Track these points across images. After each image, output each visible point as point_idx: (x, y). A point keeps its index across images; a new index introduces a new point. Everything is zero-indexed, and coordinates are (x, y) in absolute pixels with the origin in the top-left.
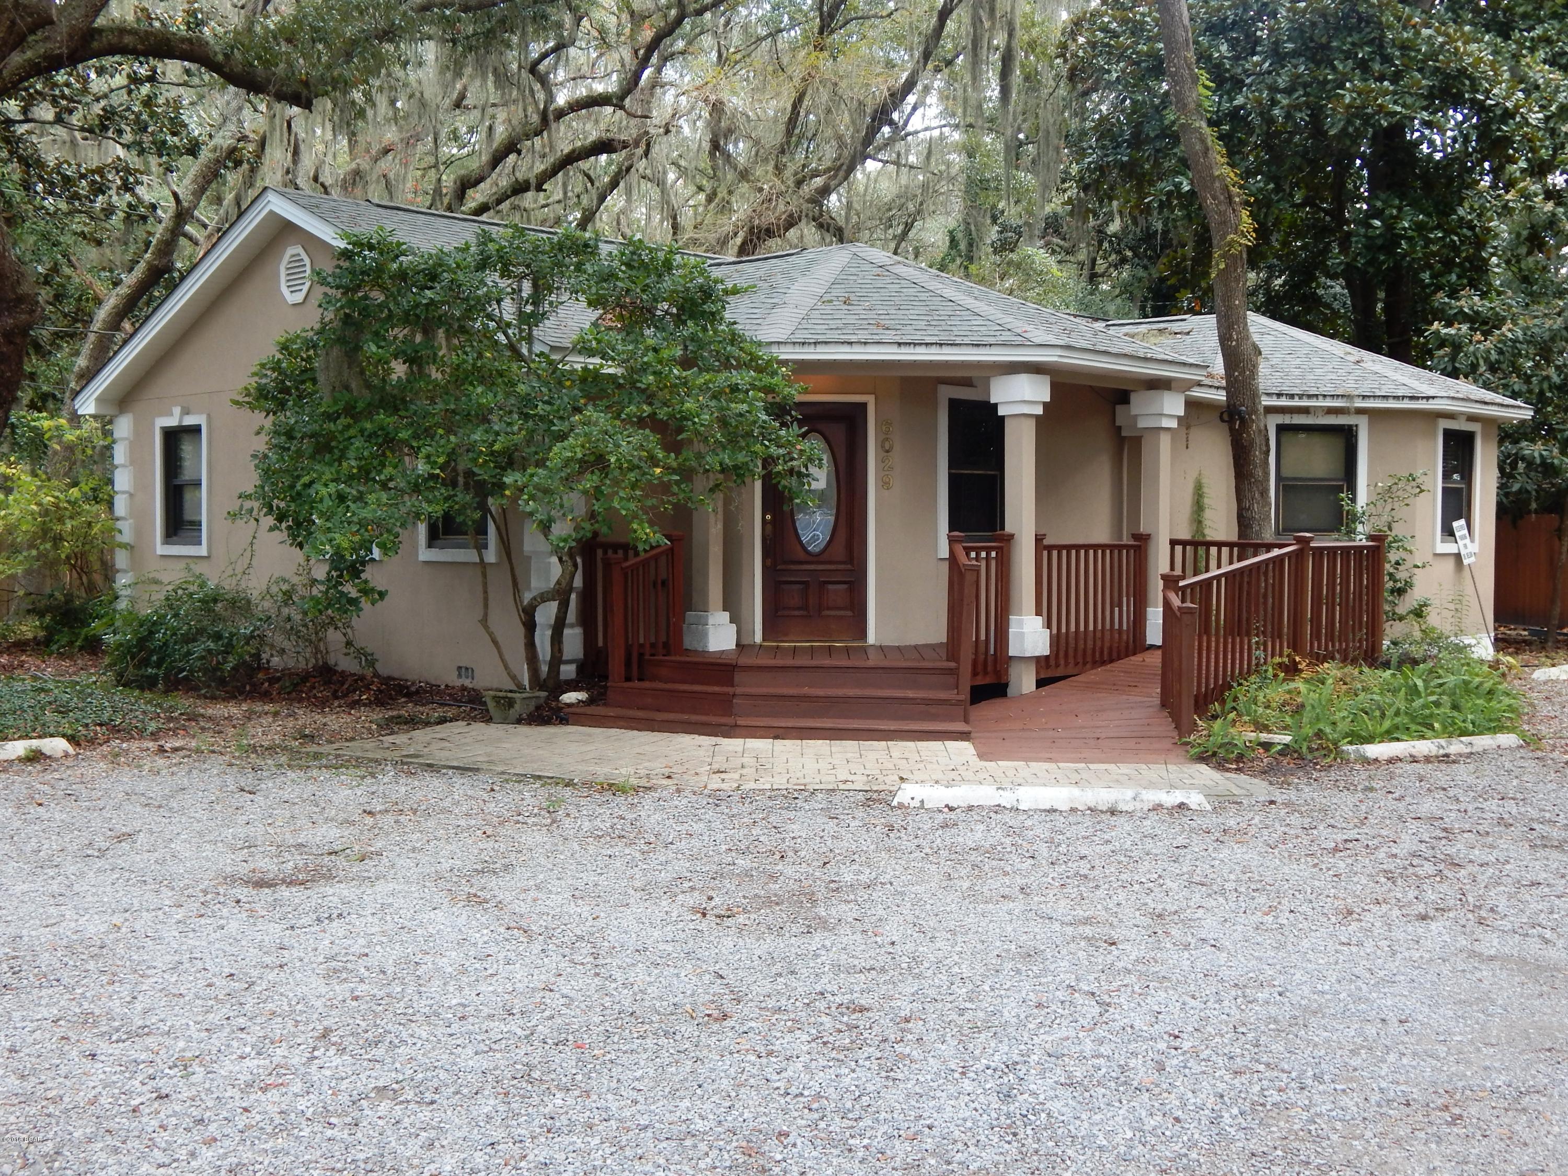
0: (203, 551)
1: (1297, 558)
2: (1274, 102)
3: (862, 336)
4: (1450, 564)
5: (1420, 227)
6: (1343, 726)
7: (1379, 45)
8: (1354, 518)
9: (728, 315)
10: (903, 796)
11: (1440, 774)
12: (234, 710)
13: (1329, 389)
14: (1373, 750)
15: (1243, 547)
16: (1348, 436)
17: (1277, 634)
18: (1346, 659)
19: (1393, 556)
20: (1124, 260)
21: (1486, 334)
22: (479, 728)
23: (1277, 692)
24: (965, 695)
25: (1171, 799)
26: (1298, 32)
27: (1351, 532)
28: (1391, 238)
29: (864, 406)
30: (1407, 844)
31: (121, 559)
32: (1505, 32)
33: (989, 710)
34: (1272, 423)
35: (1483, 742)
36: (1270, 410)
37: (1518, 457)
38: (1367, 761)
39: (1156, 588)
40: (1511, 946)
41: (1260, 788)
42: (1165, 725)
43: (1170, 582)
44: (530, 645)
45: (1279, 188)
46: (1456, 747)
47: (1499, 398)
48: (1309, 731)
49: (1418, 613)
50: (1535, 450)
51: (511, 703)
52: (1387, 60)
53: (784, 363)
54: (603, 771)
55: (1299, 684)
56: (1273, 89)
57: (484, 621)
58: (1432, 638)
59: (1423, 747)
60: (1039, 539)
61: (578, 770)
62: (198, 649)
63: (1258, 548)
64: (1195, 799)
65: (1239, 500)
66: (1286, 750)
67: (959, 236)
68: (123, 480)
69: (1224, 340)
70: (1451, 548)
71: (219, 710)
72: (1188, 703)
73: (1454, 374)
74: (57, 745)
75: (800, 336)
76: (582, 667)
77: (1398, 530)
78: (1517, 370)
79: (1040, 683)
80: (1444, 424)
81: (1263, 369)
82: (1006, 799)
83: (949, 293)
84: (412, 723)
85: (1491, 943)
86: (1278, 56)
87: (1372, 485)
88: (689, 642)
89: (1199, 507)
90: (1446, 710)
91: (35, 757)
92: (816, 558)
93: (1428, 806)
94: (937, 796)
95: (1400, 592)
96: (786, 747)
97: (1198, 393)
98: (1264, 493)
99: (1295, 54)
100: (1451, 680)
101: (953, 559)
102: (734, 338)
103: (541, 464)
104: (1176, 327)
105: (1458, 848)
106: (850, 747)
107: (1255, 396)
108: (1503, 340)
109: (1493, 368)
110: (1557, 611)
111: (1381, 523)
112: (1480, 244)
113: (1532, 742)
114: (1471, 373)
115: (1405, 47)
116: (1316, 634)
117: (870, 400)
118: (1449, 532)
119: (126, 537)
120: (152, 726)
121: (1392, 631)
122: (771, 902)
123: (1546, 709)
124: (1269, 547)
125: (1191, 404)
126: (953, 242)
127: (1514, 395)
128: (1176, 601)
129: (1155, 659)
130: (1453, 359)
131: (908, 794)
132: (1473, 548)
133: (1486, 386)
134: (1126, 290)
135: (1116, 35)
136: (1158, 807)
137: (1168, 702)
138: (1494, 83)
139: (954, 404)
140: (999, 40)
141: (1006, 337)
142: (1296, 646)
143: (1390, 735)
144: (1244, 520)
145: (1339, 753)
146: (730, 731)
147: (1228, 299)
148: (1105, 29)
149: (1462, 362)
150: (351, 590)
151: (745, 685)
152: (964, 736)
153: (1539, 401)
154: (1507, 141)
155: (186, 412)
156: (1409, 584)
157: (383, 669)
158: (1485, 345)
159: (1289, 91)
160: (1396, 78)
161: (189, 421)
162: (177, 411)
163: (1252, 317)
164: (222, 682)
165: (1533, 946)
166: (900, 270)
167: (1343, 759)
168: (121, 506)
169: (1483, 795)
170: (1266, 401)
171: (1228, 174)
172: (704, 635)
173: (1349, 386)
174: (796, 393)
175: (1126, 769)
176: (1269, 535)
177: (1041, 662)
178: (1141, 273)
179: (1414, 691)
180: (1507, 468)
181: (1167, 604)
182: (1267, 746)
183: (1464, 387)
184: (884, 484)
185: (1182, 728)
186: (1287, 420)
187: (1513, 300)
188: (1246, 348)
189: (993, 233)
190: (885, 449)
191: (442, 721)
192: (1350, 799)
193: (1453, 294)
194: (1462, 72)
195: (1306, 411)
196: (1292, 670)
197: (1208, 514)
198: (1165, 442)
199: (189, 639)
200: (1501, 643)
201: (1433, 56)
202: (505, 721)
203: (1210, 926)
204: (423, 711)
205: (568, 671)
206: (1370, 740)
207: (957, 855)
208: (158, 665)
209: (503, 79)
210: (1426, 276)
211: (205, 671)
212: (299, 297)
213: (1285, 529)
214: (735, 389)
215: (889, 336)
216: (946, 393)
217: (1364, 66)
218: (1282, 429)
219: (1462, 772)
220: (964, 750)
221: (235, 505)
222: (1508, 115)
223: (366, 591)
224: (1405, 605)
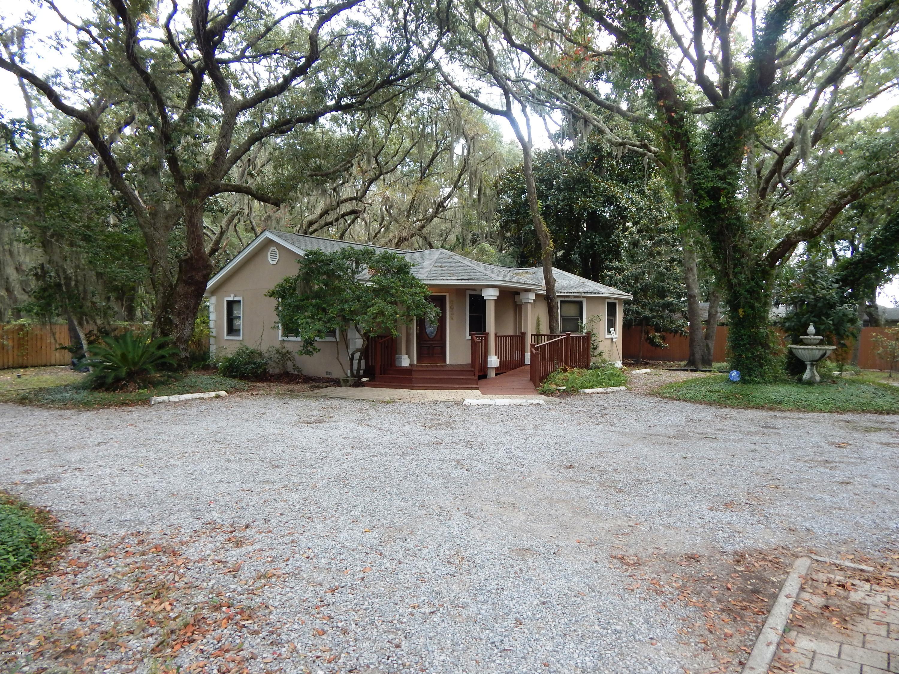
0: (241, 338)
1: (567, 339)
2: (558, 204)
3: (447, 277)
4: (610, 341)
5: (601, 241)
6: (579, 385)
7: (589, 187)
8: (582, 328)
9: (411, 272)
10: (465, 402)
11: (605, 396)
12: (265, 384)
13: (575, 290)
14: (587, 391)
15: (551, 336)
16: (580, 304)
17: (561, 361)
18: (580, 367)
19: (593, 339)
20: (511, 245)
21: (620, 274)
22: (339, 389)
23: (561, 376)
24: (477, 378)
25: (535, 402)
26: (565, 183)
27: (582, 332)
28: (593, 244)
29: (445, 297)
30: (595, 410)
31: (212, 341)
32: (625, 182)
33: (482, 382)
34: (559, 300)
35: (616, 389)
36: (558, 296)
37: (629, 310)
38: (585, 393)
39: (528, 347)
40: (617, 429)
41: (558, 400)
42: (531, 385)
43: (532, 346)
44: (351, 365)
45: (560, 229)
46: (609, 390)
47: (623, 293)
48: (570, 386)
49: (600, 355)
50: (634, 307)
51: (348, 381)
52: (591, 192)
53: (426, 285)
54: (381, 398)
55: (568, 374)
56: (558, 200)
57: (338, 358)
58: (604, 362)
59: (600, 390)
60: (496, 334)
61: (375, 398)
62: (249, 367)
63: (555, 336)
64: (541, 402)
65: (550, 322)
66: (564, 391)
67: (460, 238)
68: (212, 317)
69: (545, 277)
70: (610, 336)
71: (258, 384)
72: (538, 379)
73: (610, 285)
74: (223, 393)
75: (429, 277)
76: (365, 371)
77: (595, 331)
78: (629, 285)
79: (496, 375)
80: (607, 300)
81: (556, 285)
82: (493, 402)
83: (469, 264)
84: (319, 387)
85: (612, 429)
86: (559, 190)
87: (587, 318)
88: (397, 364)
89: (538, 324)
90: (606, 380)
91: (218, 397)
92: (432, 340)
93: (601, 403)
94: (474, 402)
95: (595, 349)
96: (429, 392)
97: (538, 292)
98: (557, 320)
99: (564, 189)
100: (608, 372)
101: (473, 340)
102: (414, 278)
103: (366, 314)
104: (531, 271)
105: (607, 412)
106: (446, 391)
107: (554, 293)
108: (624, 275)
109: (622, 283)
110: (641, 354)
111: (590, 329)
112: (618, 247)
113: (629, 389)
114: (615, 285)
115: (596, 188)
116: (572, 361)
117: (447, 294)
118: (609, 332)
119: (214, 334)
120: (246, 388)
121: (593, 360)
122: (439, 424)
123: (634, 381)
124: (558, 336)
125: (537, 295)
126: (458, 239)
127: (628, 292)
128: (534, 351)
129: (528, 368)
130: (610, 280)
131: (467, 401)
132: (616, 336)
133: (620, 289)
134: (513, 255)
135: (511, 182)
136: (532, 404)
137: (532, 379)
138: (622, 199)
139: (471, 296)
140: (478, 184)
141: (486, 277)
142: (566, 363)
143: (591, 387)
144: (551, 329)
145: (578, 392)
146: (412, 388)
147: (547, 264)
148: (508, 180)
149: (613, 282)
150: (310, 348)
151: (415, 375)
152: (477, 388)
153: (635, 294)
154: (626, 217)
155: (235, 296)
156: (597, 347)
157: (304, 373)
158: (619, 277)
159: (562, 201)
160: (594, 197)
161: (236, 299)
162: (232, 295)
163: (553, 268)
164: (256, 377)
165: (622, 429)
166: (455, 257)
167: (579, 393)
168: (212, 324)
169: (615, 401)
170: (557, 294)
171: (546, 229)
172: (401, 362)
173: (581, 290)
174: (429, 293)
175: (522, 396)
176: (558, 333)
177: (496, 369)
178: (516, 249)
179: (598, 375)
180: (626, 312)
181: (532, 352)
182: (559, 390)
183: (613, 290)
184: (451, 318)
185: (536, 385)
186: (563, 299)
187: (627, 263)
188: (552, 279)
189: (470, 236)
190: (451, 308)
191: (327, 387)
192: (581, 402)
193: (610, 261)
194: (613, 196)
195: (568, 297)
196: (565, 370)
197: (541, 327)
198: (530, 306)
199: (246, 364)
200: (624, 364)
201: (605, 191)
202: (346, 386)
203: (548, 427)
204: (320, 384)
205: (361, 372)
206: (586, 388)
207: (484, 415)
208: (237, 372)
209: (324, 192)
210: (603, 256)
211: (252, 373)
212: (275, 262)
213: (563, 330)
214: (416, 293)
215: (454, 277)
216: (468, 293)
217: (584, 194)
218: (561, 302)
219: (610, 396)
220: (477, 392)
221: (273, 325)
222: (626, 209)
223: (315, 349)
224: (597, 353)
